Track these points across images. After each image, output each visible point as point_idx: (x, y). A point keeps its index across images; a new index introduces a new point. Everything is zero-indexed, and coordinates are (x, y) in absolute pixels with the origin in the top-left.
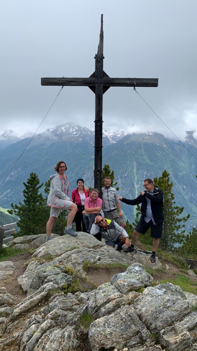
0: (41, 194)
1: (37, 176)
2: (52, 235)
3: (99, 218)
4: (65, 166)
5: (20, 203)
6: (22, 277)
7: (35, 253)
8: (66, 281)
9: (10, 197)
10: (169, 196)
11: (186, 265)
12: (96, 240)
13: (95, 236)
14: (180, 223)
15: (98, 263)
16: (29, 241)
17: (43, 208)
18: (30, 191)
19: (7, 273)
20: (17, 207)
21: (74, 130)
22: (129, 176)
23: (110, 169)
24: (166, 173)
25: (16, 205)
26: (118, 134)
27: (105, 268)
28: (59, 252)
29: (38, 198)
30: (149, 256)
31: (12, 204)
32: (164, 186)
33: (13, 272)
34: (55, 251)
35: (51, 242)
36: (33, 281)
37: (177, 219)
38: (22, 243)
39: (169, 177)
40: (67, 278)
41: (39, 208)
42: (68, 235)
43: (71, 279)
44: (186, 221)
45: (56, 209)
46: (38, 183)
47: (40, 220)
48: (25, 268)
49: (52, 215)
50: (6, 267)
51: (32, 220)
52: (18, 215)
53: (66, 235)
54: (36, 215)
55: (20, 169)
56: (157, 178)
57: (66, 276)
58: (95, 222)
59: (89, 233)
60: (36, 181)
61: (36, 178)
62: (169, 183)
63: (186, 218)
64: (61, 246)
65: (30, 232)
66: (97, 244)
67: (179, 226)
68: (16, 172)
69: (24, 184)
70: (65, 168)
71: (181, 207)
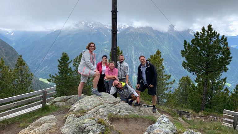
0: (71, 68)
1: (68, 55)
2: (82, 95)
3: (117, 82)
4: (94, 46)
5: (56, 74)
6: (64, 128)
7: (71, 109)
8: (100, 130)
9: (47, 71)
10: (161, 67)
11: (177, 114)
12: (115, 98)
13: (113, 95)
14: (168, 86)
15: (119, 114)
16: (66, 100)
17: (73, 77)
18: (62, 66)
19: (51, 125)
20: (53, 77)
21: (91, 24)
22: (130, 56)
23: (119, 49)
24: (159, 51)
25: (53, 76)
26: (121, 27)
27: (124, 118)
28: (89, 107)
29: (69, 71)
30: (151, 108)
31: (50, 75)
32: (158, 61)
33: (55, 123)
34: (86, 107)
35: (83, 101)
36: (74, 131)
37: (166, 83)
38: (60, 102)
39: (161, 54)
40: (101, 128)
41: (70, 77)
42: (94, 95)
43: (104, 128)
44: (172, 84)
45: (85, 76)
46: (68, 60)
47: (71, 86)
48: (65, 120)
49: (82, 80)
50: (50, 120)
51: (64, 86)
52: (55, 82)
53: (93, 95)
54: (67, 83)
55: (53, 52)
56: (152, 55)
57: (100, 126)
58: (113, 85)
59: (109, 93)
60: (66, 58)
61: (67, 56)
62: (161, 58)
63: (172, 82)
64: (91, 103)
65: (64, 94)
66: (116, 101)
67: (168, 88)
68: (51, 54)
69: (58, 60)
70: (94, 47)
71: (169, 75)
